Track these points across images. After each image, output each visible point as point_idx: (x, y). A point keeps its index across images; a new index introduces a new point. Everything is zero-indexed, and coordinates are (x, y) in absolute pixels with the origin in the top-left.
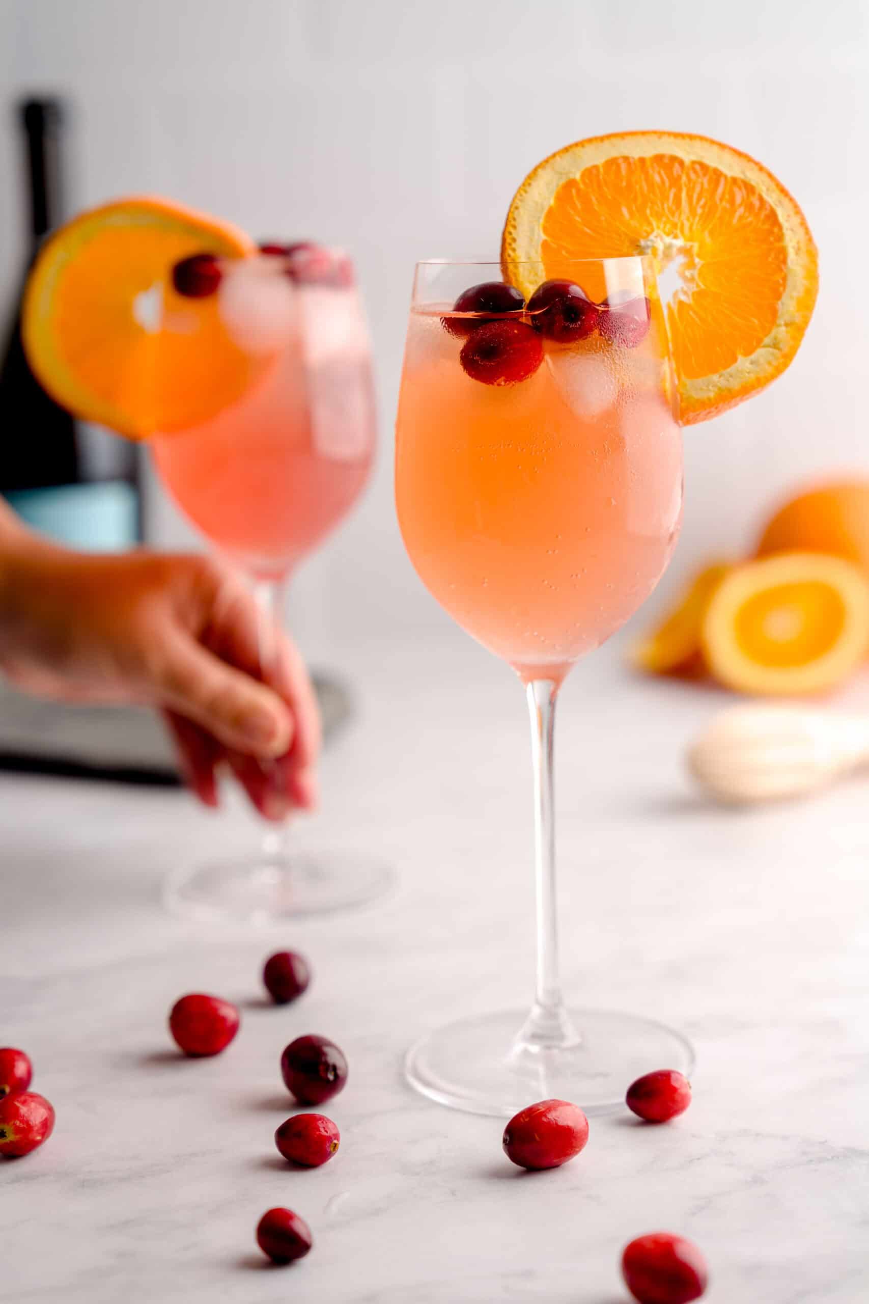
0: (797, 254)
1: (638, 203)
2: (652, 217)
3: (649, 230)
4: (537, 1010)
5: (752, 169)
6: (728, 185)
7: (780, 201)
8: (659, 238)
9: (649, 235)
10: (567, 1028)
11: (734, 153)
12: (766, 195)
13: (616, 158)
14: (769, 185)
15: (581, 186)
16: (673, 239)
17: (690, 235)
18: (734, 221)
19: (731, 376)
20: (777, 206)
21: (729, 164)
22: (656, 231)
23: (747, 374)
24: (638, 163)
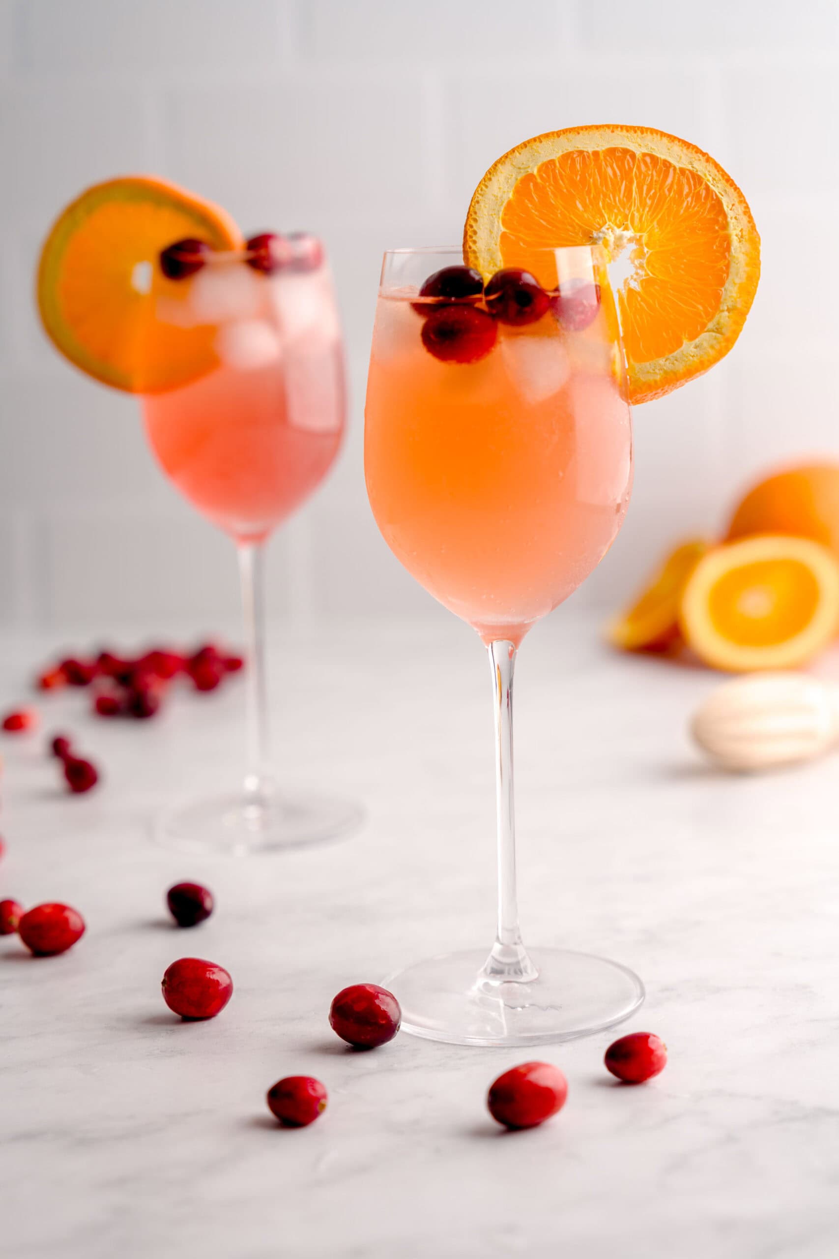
0: (740, 241)
1: (592, 196)
2: (604, 209)
3: (601, 222)
4: (497, 947)
5: (700, 160)
6: (677, 176)
7: (725, 191)
8: (610, 230)
9: (601, 227)
10: (526, 963)
11: (683, 145)
12: (712, 184)
13: (572, 153)
14: (716, 175)
15: (539, 180)
16: (624, 230)
17: (639, 226)
18: (682, 211)
19: (676, 360)
20: (722, 196)
21: (678, 155)
22: (608, 223)
23: (691, 358)
24: (592, 157)
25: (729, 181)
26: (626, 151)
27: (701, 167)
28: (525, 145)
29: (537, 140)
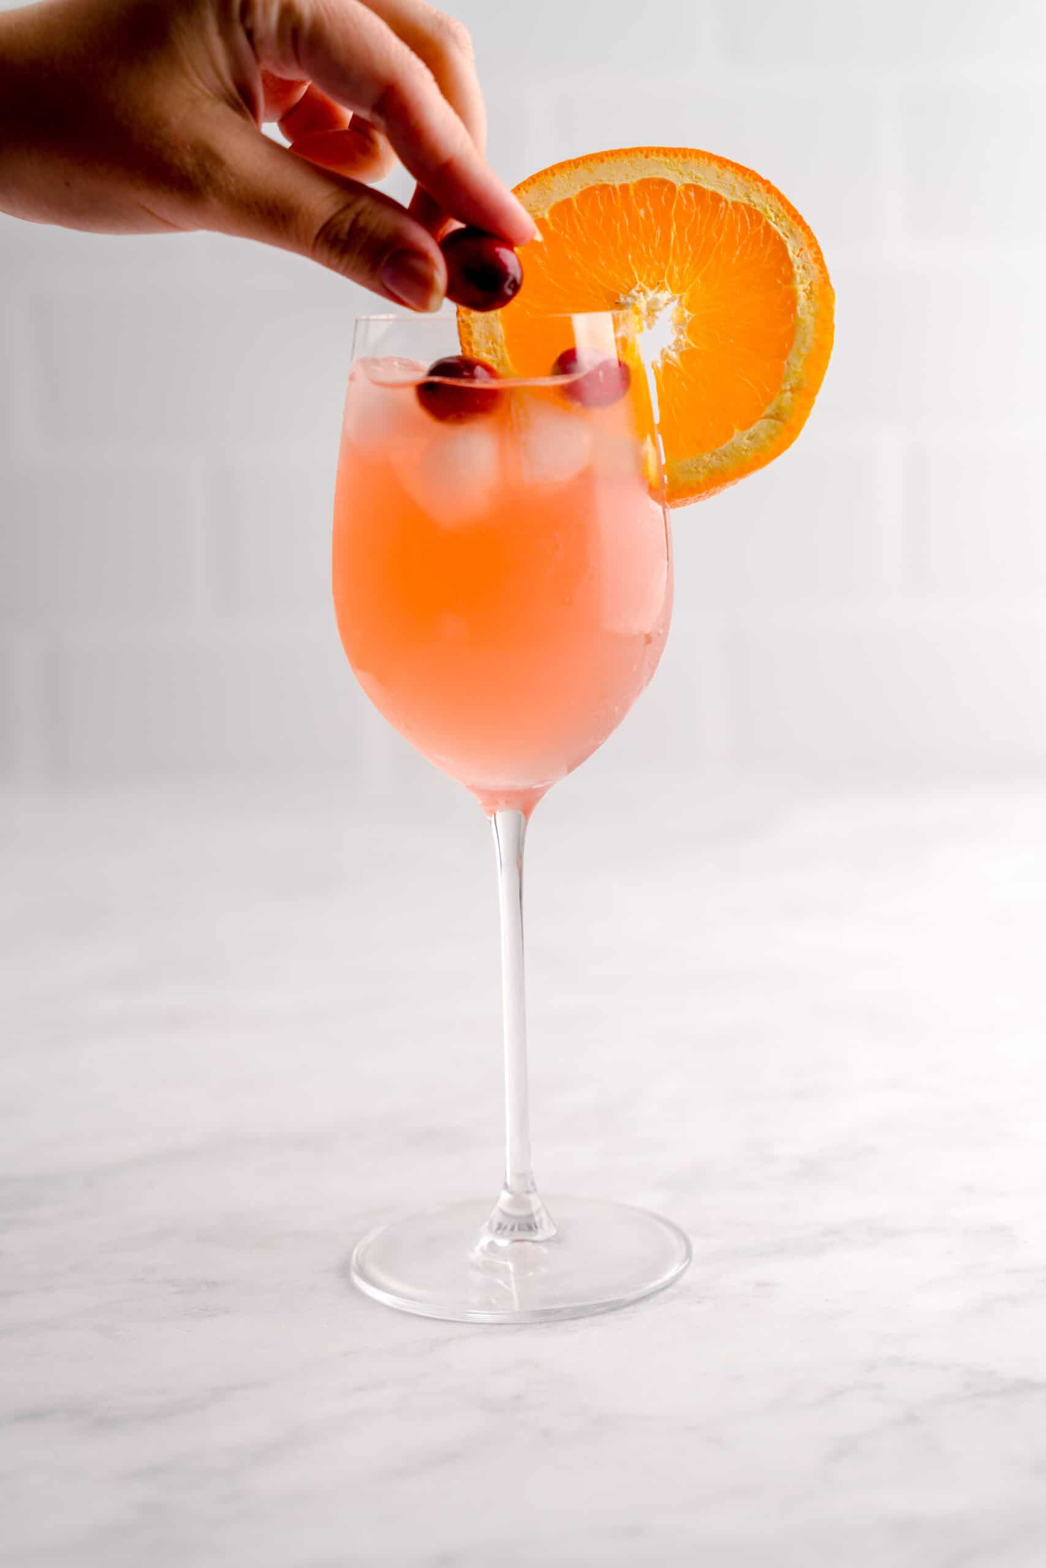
0: (809, 298)
1: (619, 246)
2: (634, 263)
3: (630, 283)
4: (505, 1196)
5: (759, 190)
6: (729, 212)
7: (791, 232)
8: (642, 294)
9: (631, 289)
10: (541, 1217)
11: (738, 171)
12: (774, 222)
13: (593, 188)
14: (779, 210)
15: (552, 227)
16: (658, 292)
17: (679, 283)
18: (734, 261)
19: (725, 456)
20: (787, 237)
21: (731, 185)
22: (639, 283)
23: (744, 453)
24: (619, 193)
25: (797, 218)
26: (663, 183)
27: (759, 200)
28: (533, 179)
29: (549, 172)
